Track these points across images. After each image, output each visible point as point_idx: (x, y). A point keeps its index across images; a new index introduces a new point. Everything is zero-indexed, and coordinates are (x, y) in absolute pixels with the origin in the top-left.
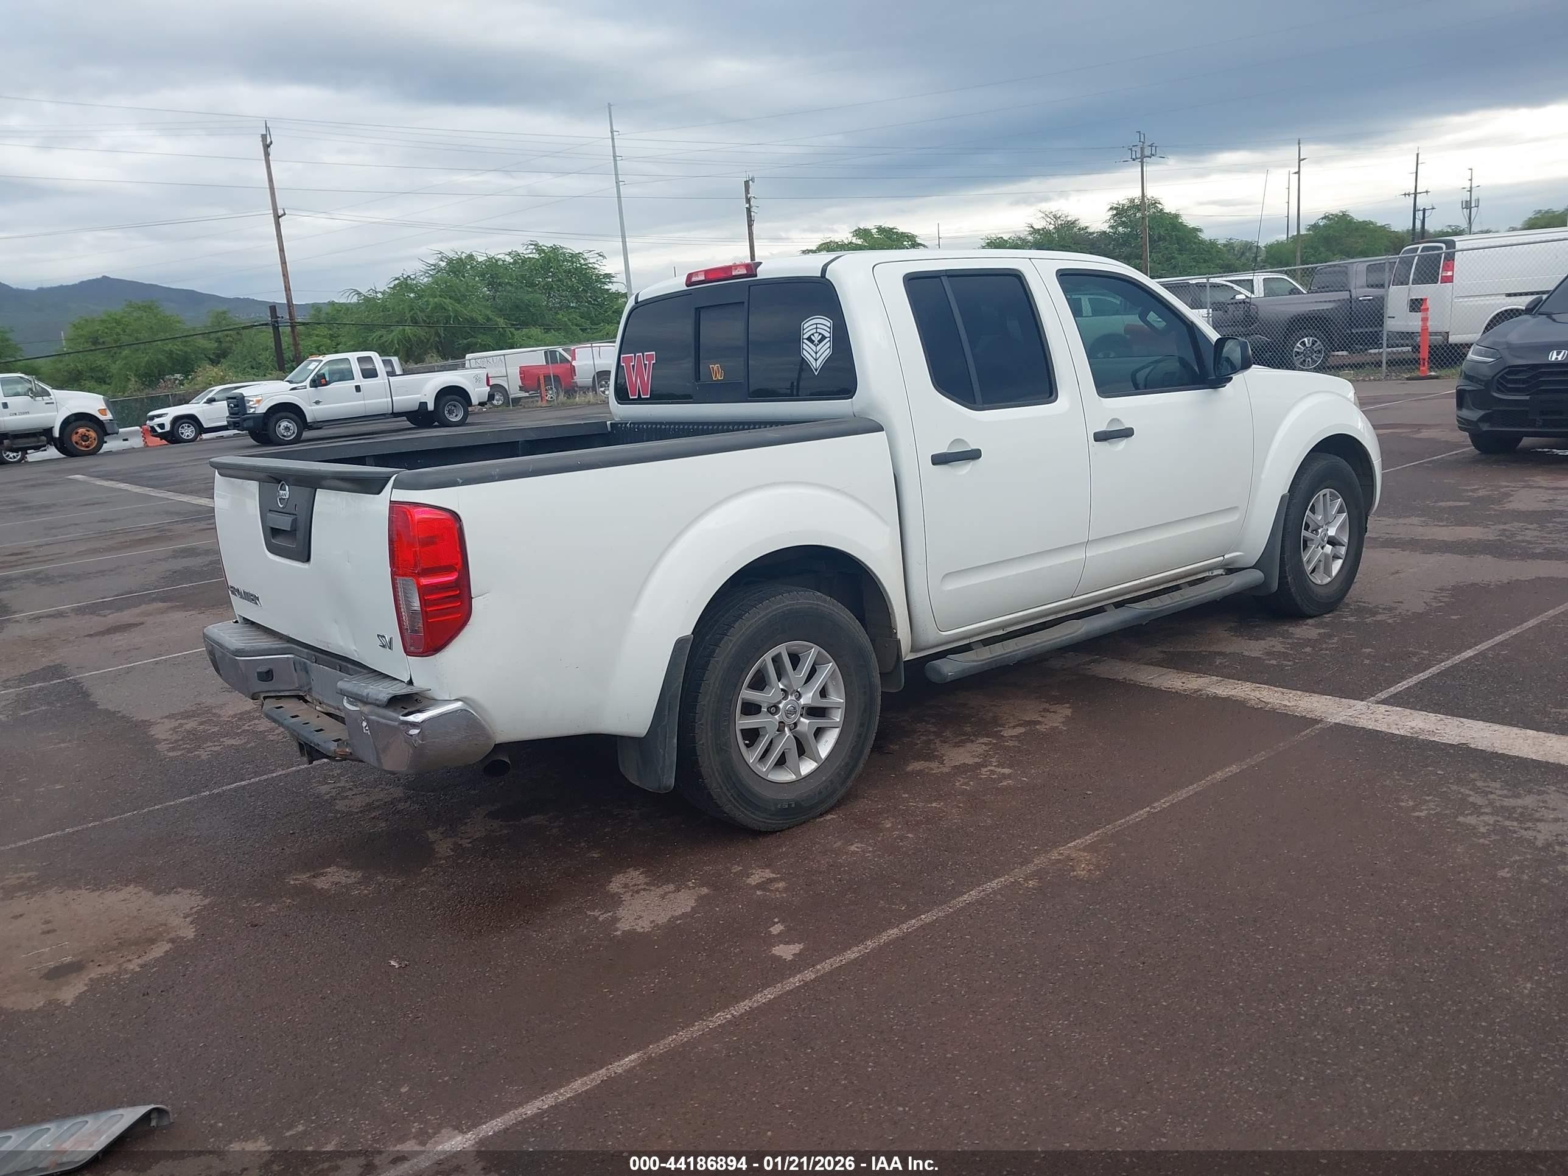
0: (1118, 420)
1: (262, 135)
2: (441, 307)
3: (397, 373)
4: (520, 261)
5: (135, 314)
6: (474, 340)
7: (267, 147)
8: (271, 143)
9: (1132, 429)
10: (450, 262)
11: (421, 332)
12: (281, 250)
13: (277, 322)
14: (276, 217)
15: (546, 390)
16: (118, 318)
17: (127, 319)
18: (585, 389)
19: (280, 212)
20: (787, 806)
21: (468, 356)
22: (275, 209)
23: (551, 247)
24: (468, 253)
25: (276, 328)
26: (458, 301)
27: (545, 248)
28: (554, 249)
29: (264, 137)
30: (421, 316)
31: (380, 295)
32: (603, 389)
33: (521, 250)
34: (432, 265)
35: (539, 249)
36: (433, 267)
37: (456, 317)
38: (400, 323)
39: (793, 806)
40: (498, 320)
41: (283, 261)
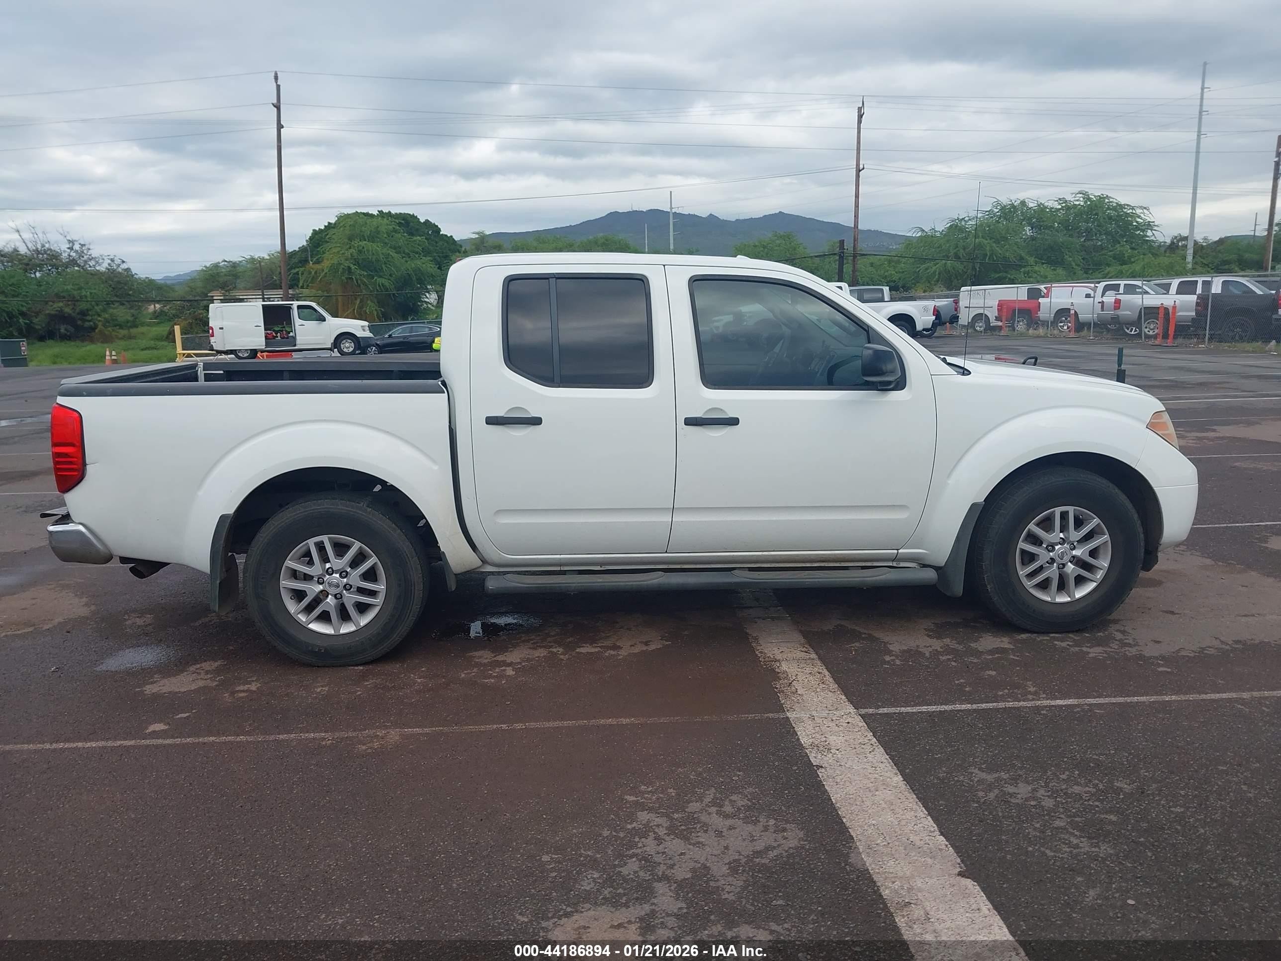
0: (721, 410)
1: (859, 108)
2: (980, 246)
3: (886, 300)
4: (1068, 207)
5: (778, 242)
6: (1004, 275)
7: (860, 116)
8: (864, 113)
9: (738, 419)
10: (1003, 208)
11: (959, 266)
12: (857, 196)
13: (843, 253)
14: (858, 171)
15: (1018, 321)
16: (765, 244)
17: (771, 245)
18: (1045, 323)
19: (861, 167)
20: (317, 650)
21: (963, 289)
22: (858, 165)
23: (1099, 196)
24: (1021, 200)
25: (842, 257)
26: (997, 242)
27: (1093, 197)
28: (1101, 198)
29: (860, 109)
30: (961, 253)
31: (938, 234)
32: (1062, 324)
33: (1069, 198)
34: (986, 211)
35: (1087, 198)
36: (987, 213)
37: (991, 255)
38: (947, 257)
39: (323, 651)
40: (1029, 259)
41: (857, 205)
